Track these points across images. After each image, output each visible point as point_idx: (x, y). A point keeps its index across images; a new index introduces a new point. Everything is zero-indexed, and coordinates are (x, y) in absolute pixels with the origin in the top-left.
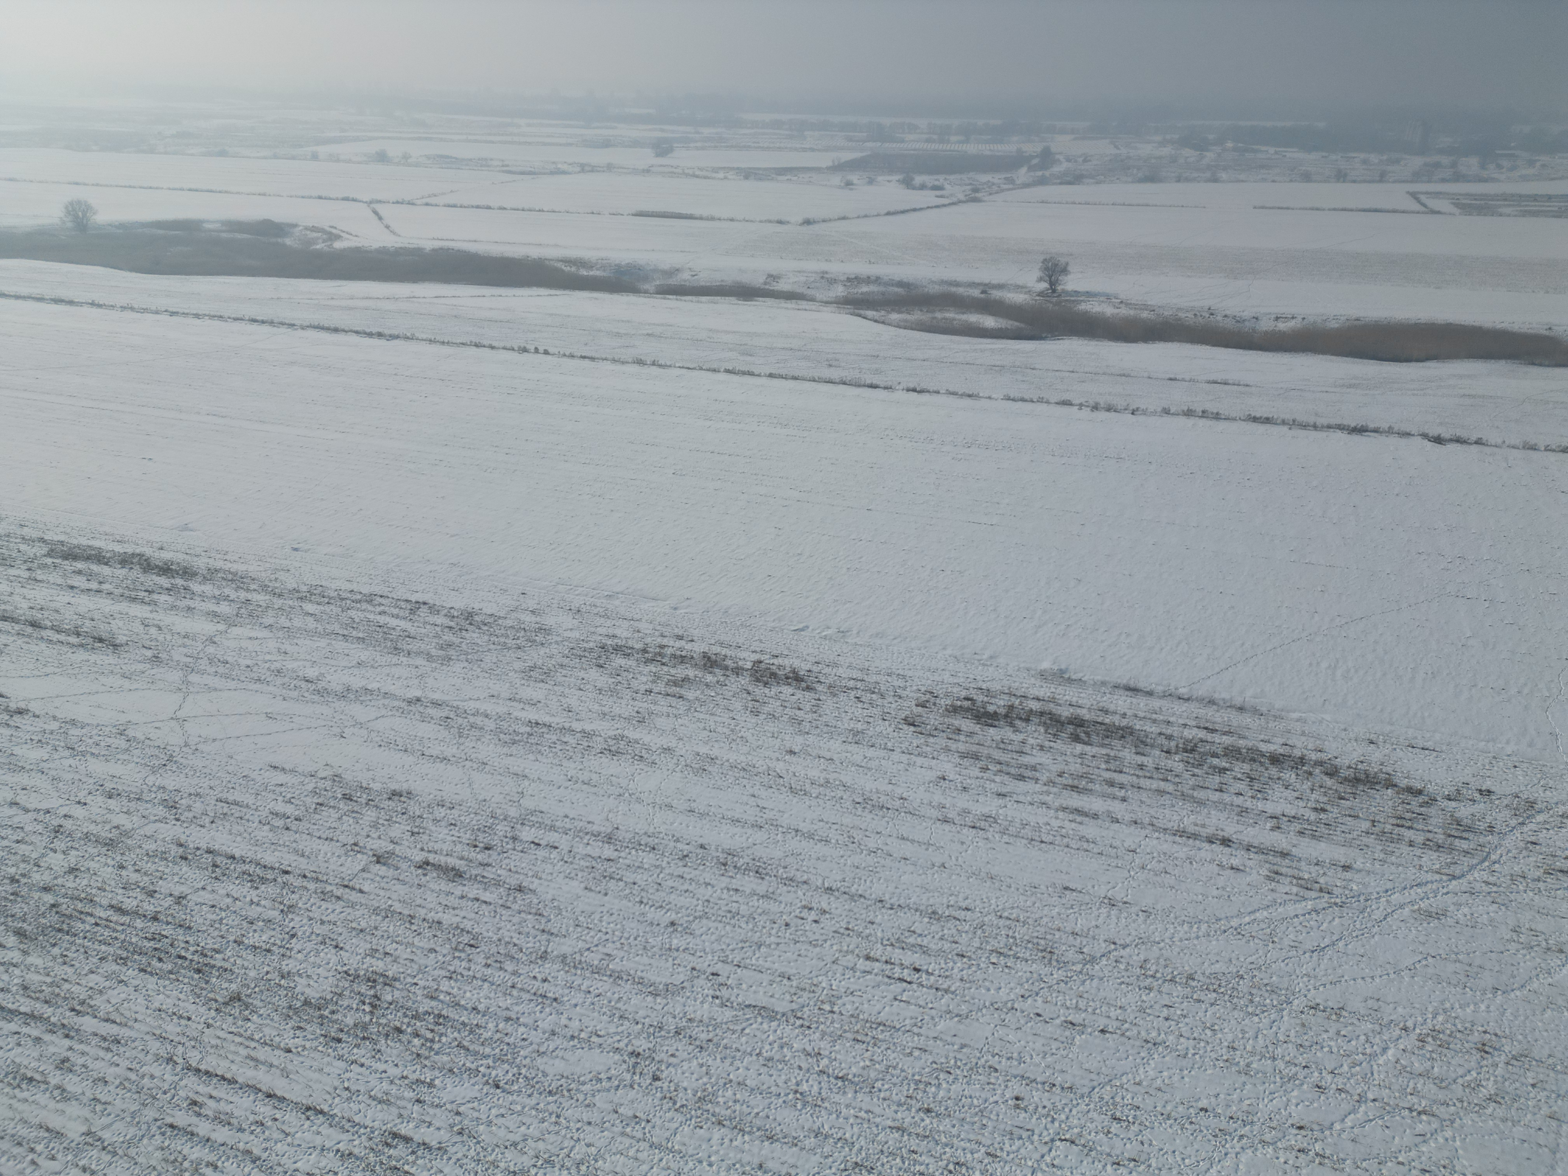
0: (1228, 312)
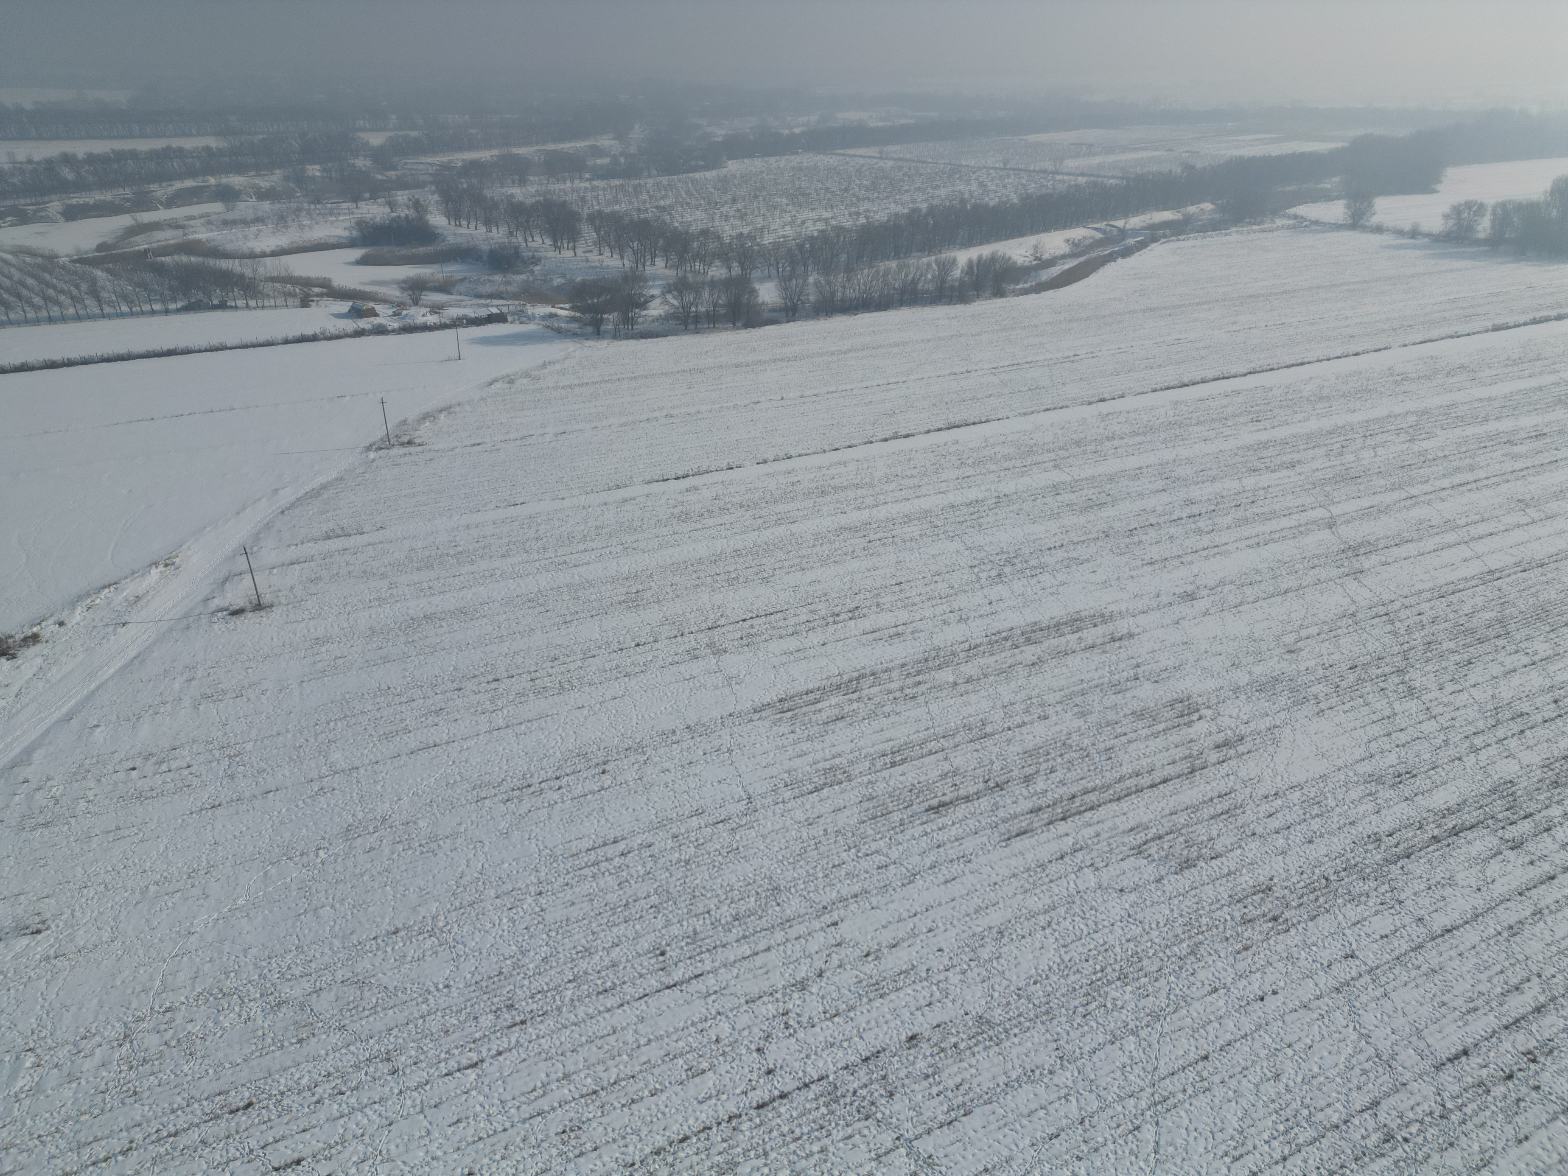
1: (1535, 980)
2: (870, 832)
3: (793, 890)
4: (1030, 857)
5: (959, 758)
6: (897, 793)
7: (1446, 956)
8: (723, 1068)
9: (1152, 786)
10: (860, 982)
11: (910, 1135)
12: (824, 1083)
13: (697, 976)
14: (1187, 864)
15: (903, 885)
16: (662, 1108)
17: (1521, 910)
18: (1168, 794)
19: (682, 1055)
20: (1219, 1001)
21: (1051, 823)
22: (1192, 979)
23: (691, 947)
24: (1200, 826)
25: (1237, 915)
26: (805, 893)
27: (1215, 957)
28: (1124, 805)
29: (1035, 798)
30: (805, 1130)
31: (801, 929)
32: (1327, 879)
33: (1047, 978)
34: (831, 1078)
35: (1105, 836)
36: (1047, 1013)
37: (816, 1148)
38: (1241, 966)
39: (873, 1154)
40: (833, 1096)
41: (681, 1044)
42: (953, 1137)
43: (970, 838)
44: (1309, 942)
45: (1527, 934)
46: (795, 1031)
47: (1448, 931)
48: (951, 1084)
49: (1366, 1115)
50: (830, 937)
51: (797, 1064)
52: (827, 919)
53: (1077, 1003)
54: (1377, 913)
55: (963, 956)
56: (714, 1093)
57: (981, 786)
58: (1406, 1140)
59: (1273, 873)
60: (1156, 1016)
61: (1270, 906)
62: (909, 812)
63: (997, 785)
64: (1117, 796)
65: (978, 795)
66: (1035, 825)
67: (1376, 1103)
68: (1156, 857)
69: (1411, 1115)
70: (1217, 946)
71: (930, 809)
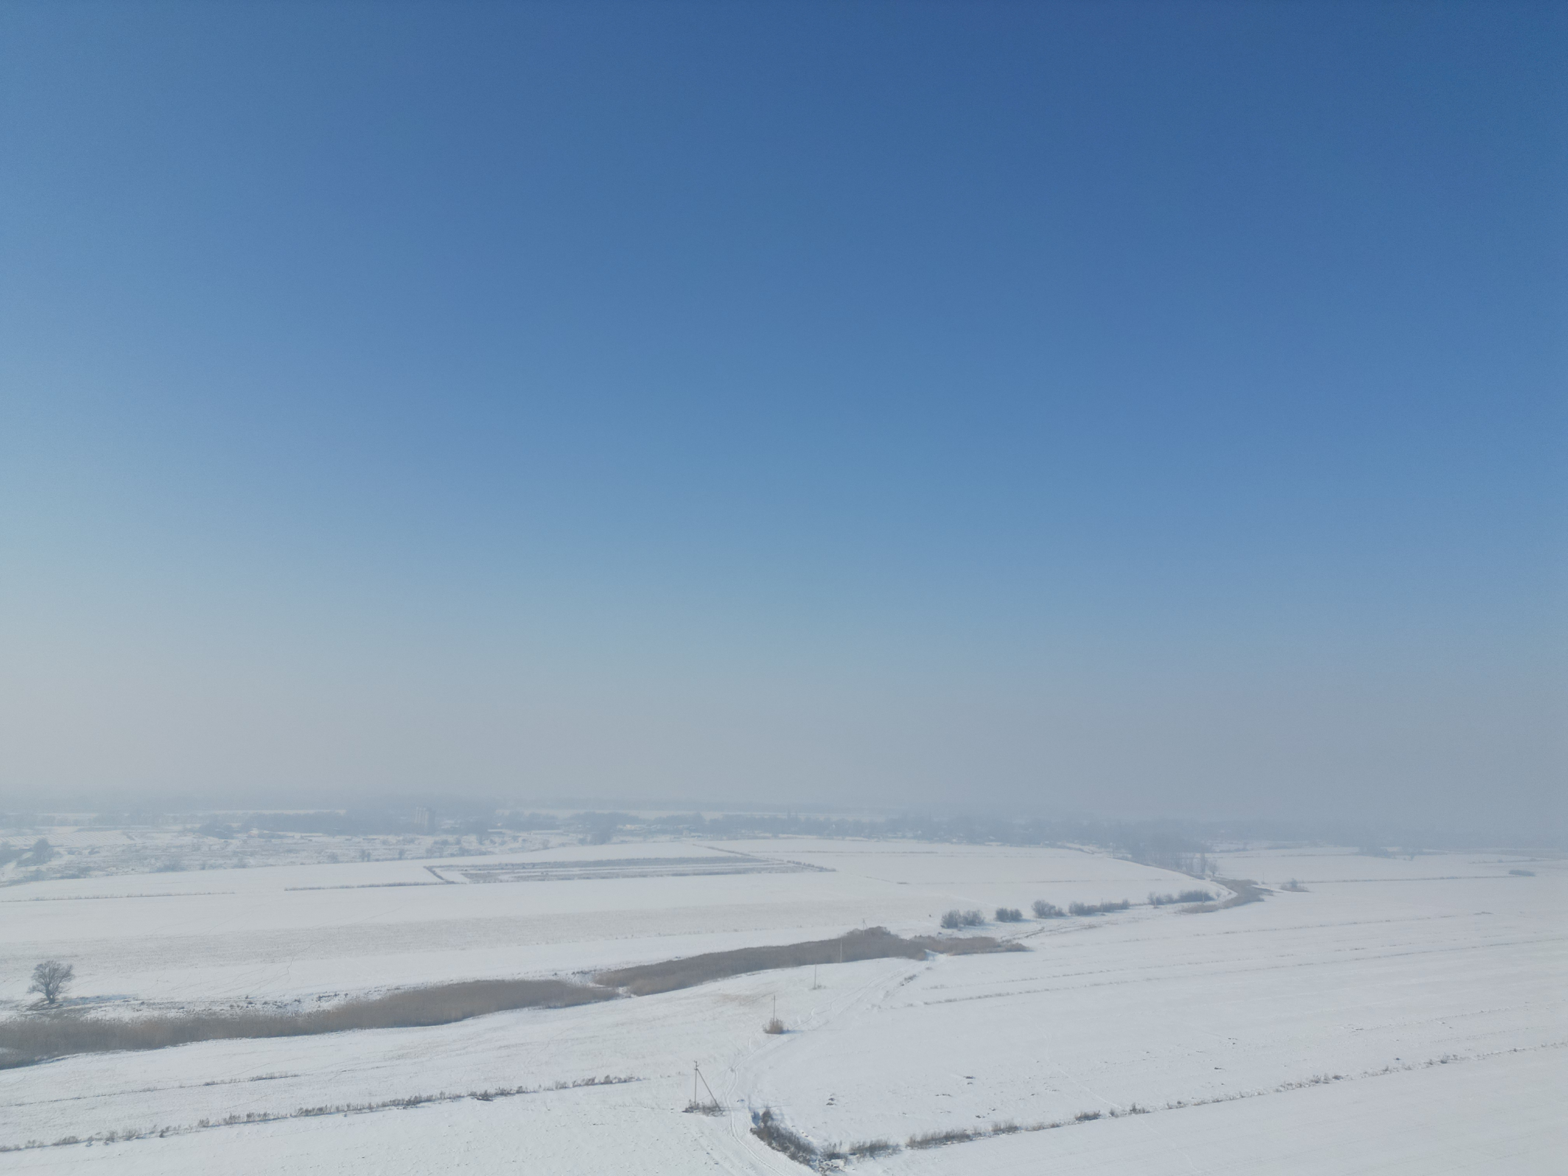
0: (268, 999)
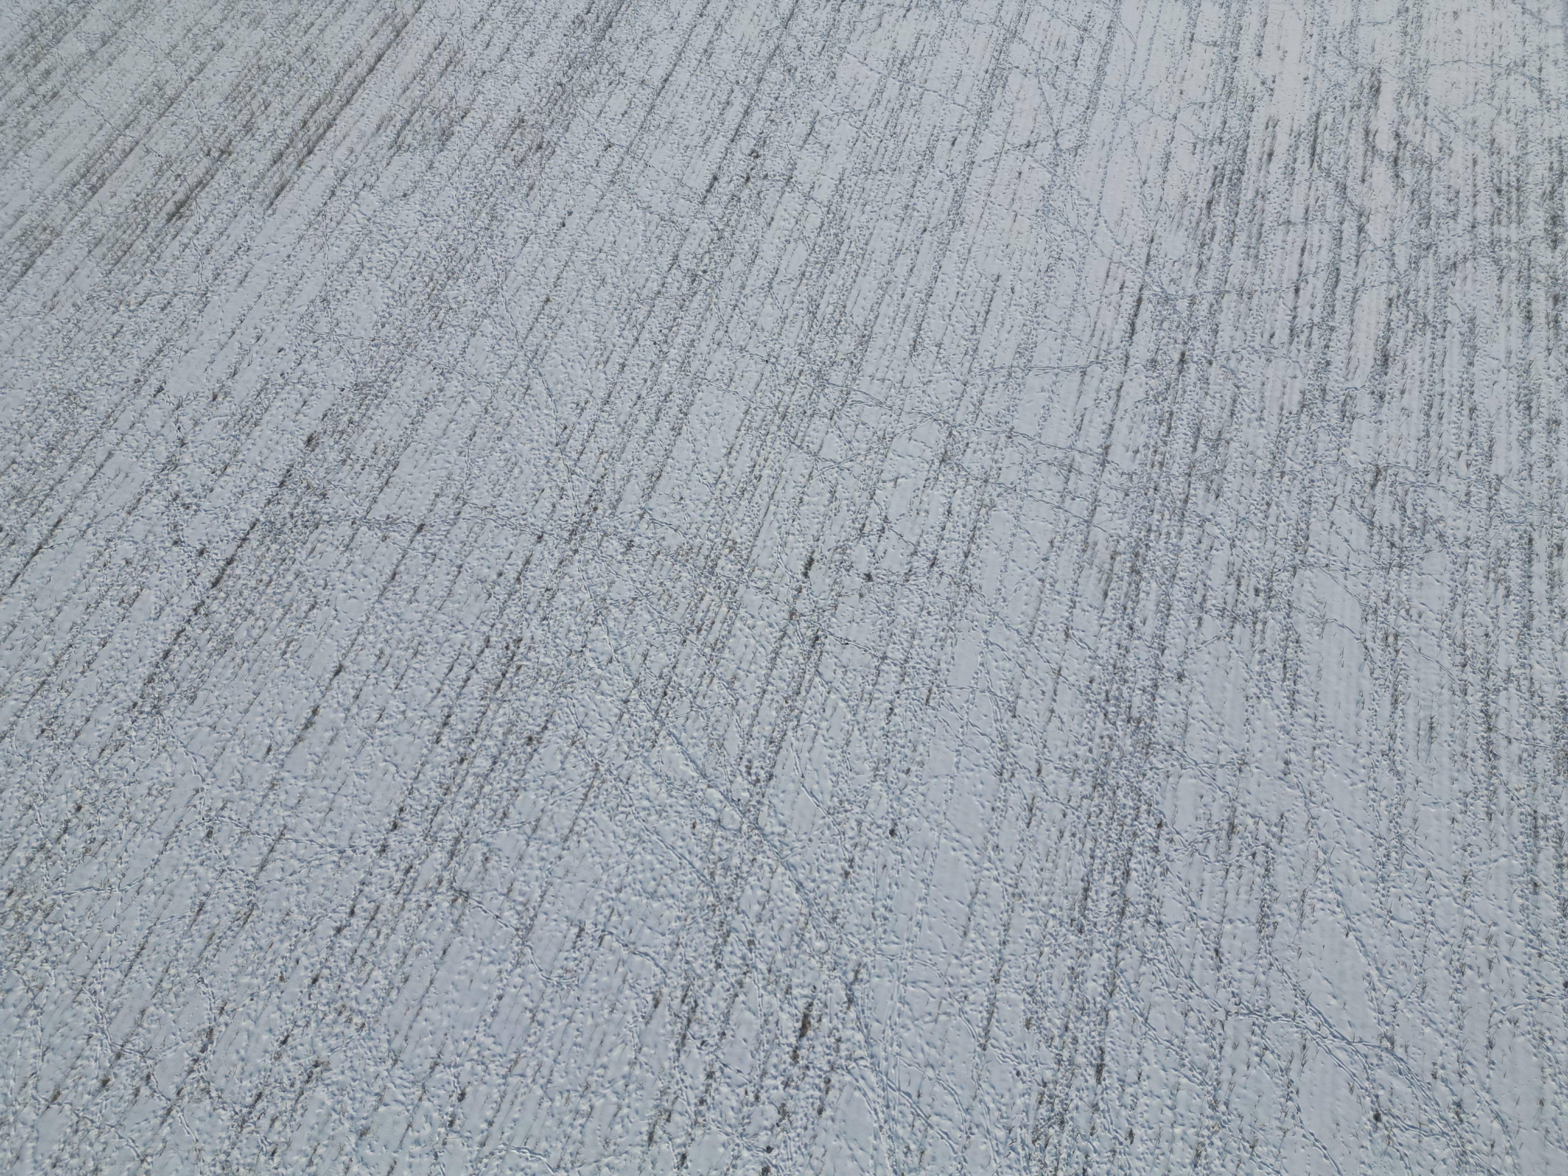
1: (736, 88)
2: (125, 278)
3: (89, 385)
4: (303, 210)
5: (162, 143)
6: (122, 219)
7: (673, 104)
8: (154, 579)
9: (371, 70)
10: (226, 425)
11: (362, 513)
12: (259, 526)
13: (56, 525)
14: (446, 135)
15: (200, 311)
16: (123, 647)
17: (706, 30)
18: (389, 70)
19: (103, 597)
20: (534, 247)
21: (300, 163)
22: (504, 241)
23: (25, 504)
24: (436, 90)
25: (509, 160)
26: (104, 380)
27: (512, 211)
28: (356, 104)
29: (268, 145)
30: (271, 572)
31: (129, 416)
32: (561, 85)
33: (391, 315)
34: (262, 519)
35: (358, 148)
36: (409, 344)
37: (290, 577)
38: (535, 206)
39: (341, 548)
40: (274, 530)
41: (94, 589)
42: (396, 491)
43: (233, 225)
44: (574, 152)
45: (718, 50)
46: (198, 506)
47: (666, 80)
48: (368, 453)
49: (673, 271)
50: (164, 404)
51: (222, 530)
52: (148, 390)
53: (427, 321)
54: (610, 94)
55: (305, 343)
56: (163, 603)
57: (206, 162)
58: (705, 272)
59: (518, 103)
60: (494, 291)
61: (530, 137)
62: (151, 232)
63: (223, 152)
64: (344, 99)
65: (211, 174)
66: (287, 174)
67: (676, 257)
68: (415, 144)
69: (701, 251)
70: (509, 199)
71: (170, 217)
